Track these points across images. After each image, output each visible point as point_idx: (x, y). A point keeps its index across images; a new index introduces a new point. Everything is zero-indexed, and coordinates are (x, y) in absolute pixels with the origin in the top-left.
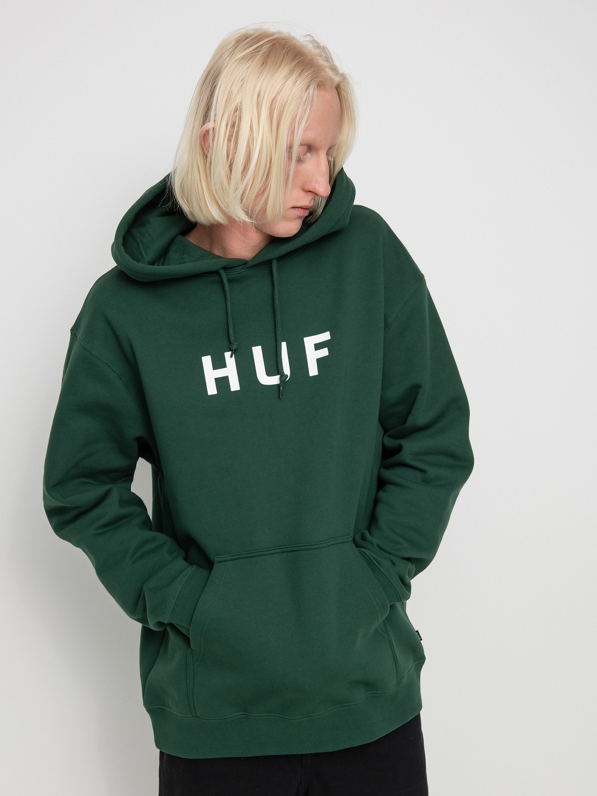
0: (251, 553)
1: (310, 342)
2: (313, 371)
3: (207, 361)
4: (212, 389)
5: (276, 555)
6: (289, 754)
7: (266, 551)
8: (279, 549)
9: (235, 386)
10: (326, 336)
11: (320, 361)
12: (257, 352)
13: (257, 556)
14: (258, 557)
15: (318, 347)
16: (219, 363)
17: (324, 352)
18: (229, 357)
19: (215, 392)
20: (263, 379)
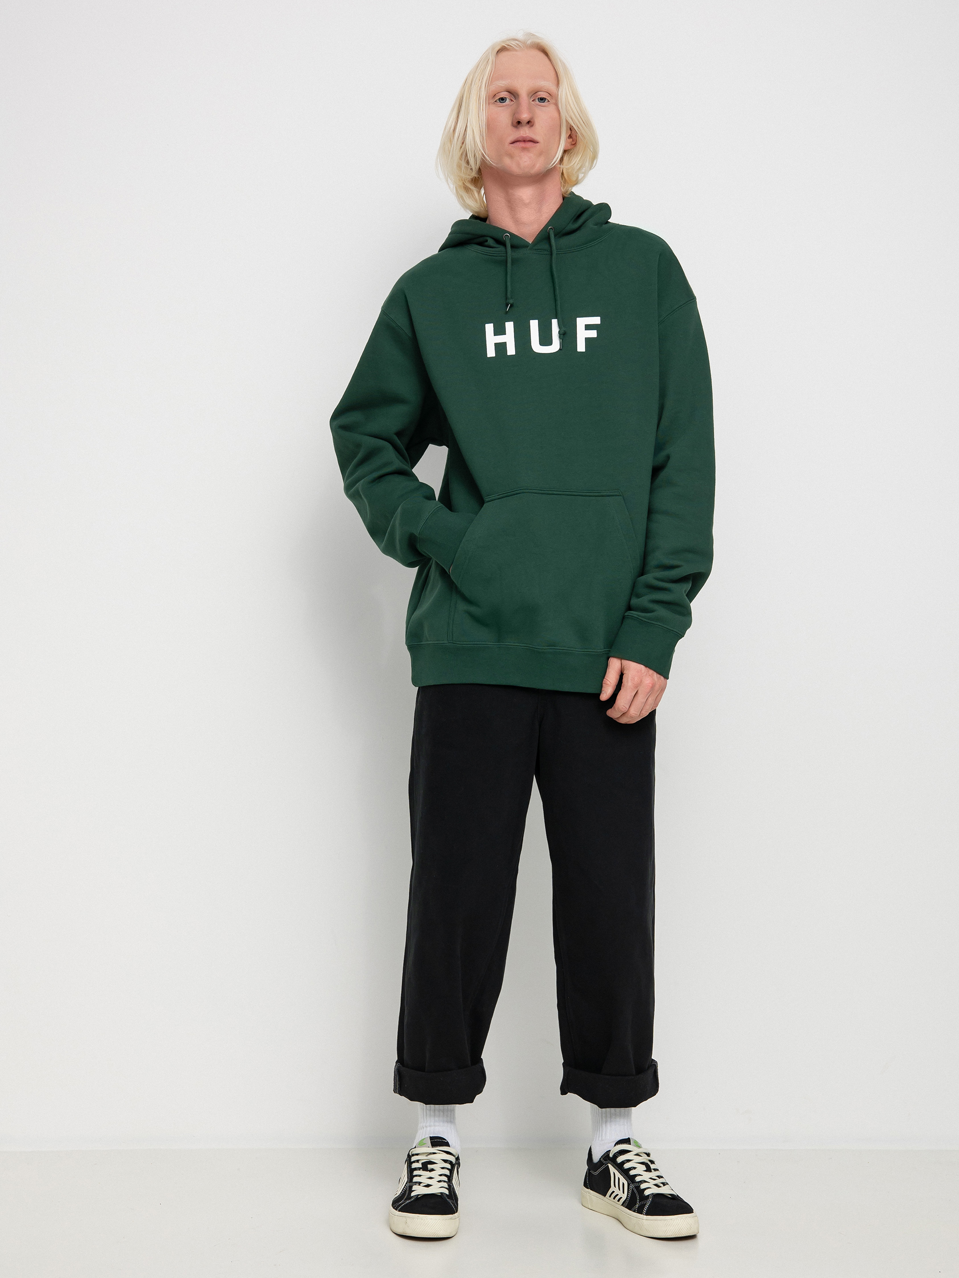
1: (581, 322)
2: (581, 347)
3: (489, 328)
4: (491, 352)
9: (511, 350)
10: (596, 320)
11: (588, 340)
12: (534, 325)
15: (588, 327)
16: (500, 330)
17: (593, 334)
18: (510, 326)
19: (494, 355)
20: (537, 347)
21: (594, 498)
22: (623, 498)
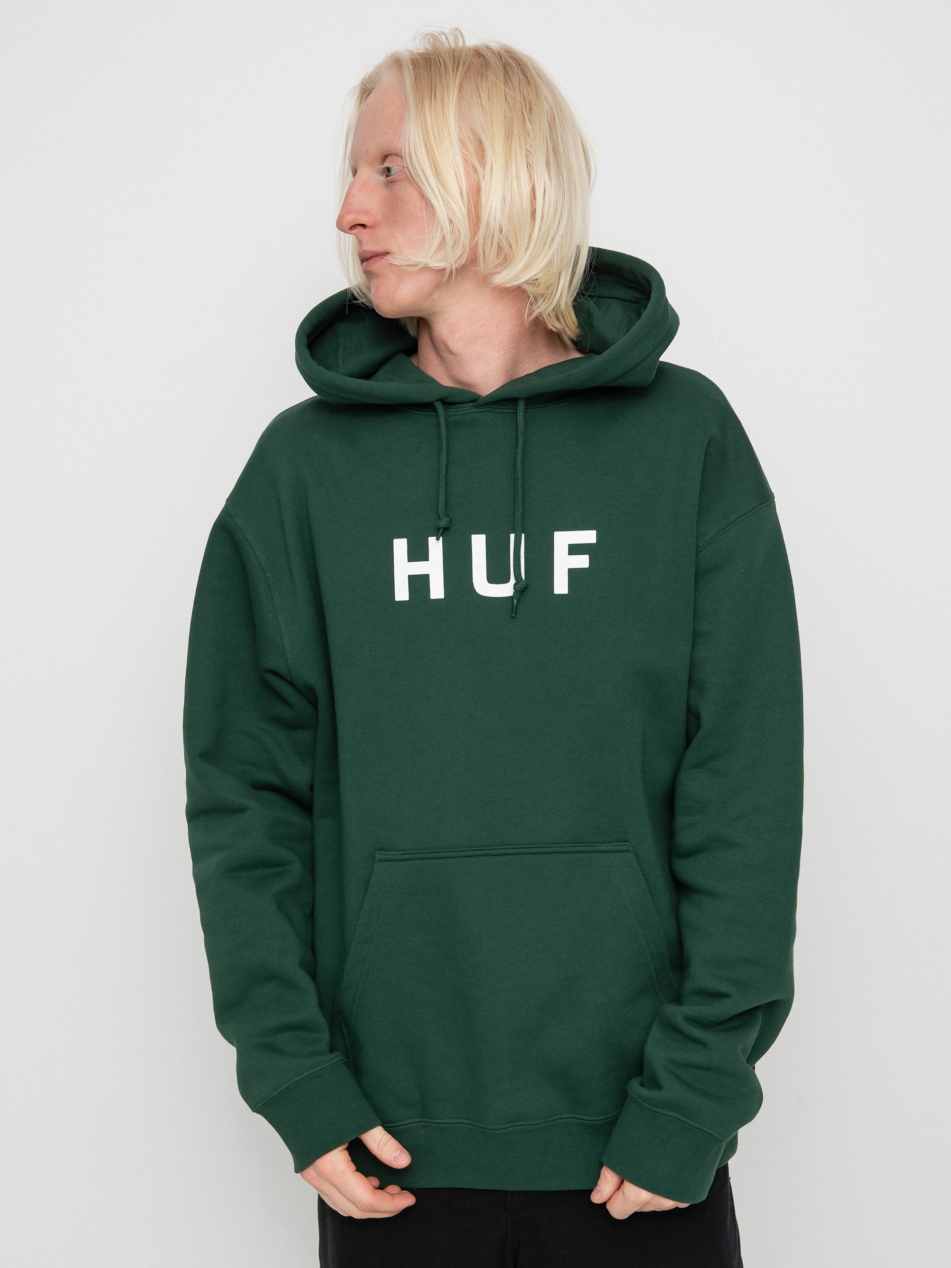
0: (434, 852)
1: (562, 539)
2: (561, 586)
3: (400, 546)
4: (402, 593)
5: (472, 859)
6: (489, 1188)
7: (459, 851)
8: (478, 850)
9: (437, 591)
10: (589, 537)
11: (573, 573)
12: (479, 543)
13: (443, 858)
14: (446, 859)
15: (574, 549)
16: (418, 553)
17: (582, 561)
18: (435, 546)
19: (406, 598)
20: (483, 586)
21: (584, 855)
22: (637, 856)
